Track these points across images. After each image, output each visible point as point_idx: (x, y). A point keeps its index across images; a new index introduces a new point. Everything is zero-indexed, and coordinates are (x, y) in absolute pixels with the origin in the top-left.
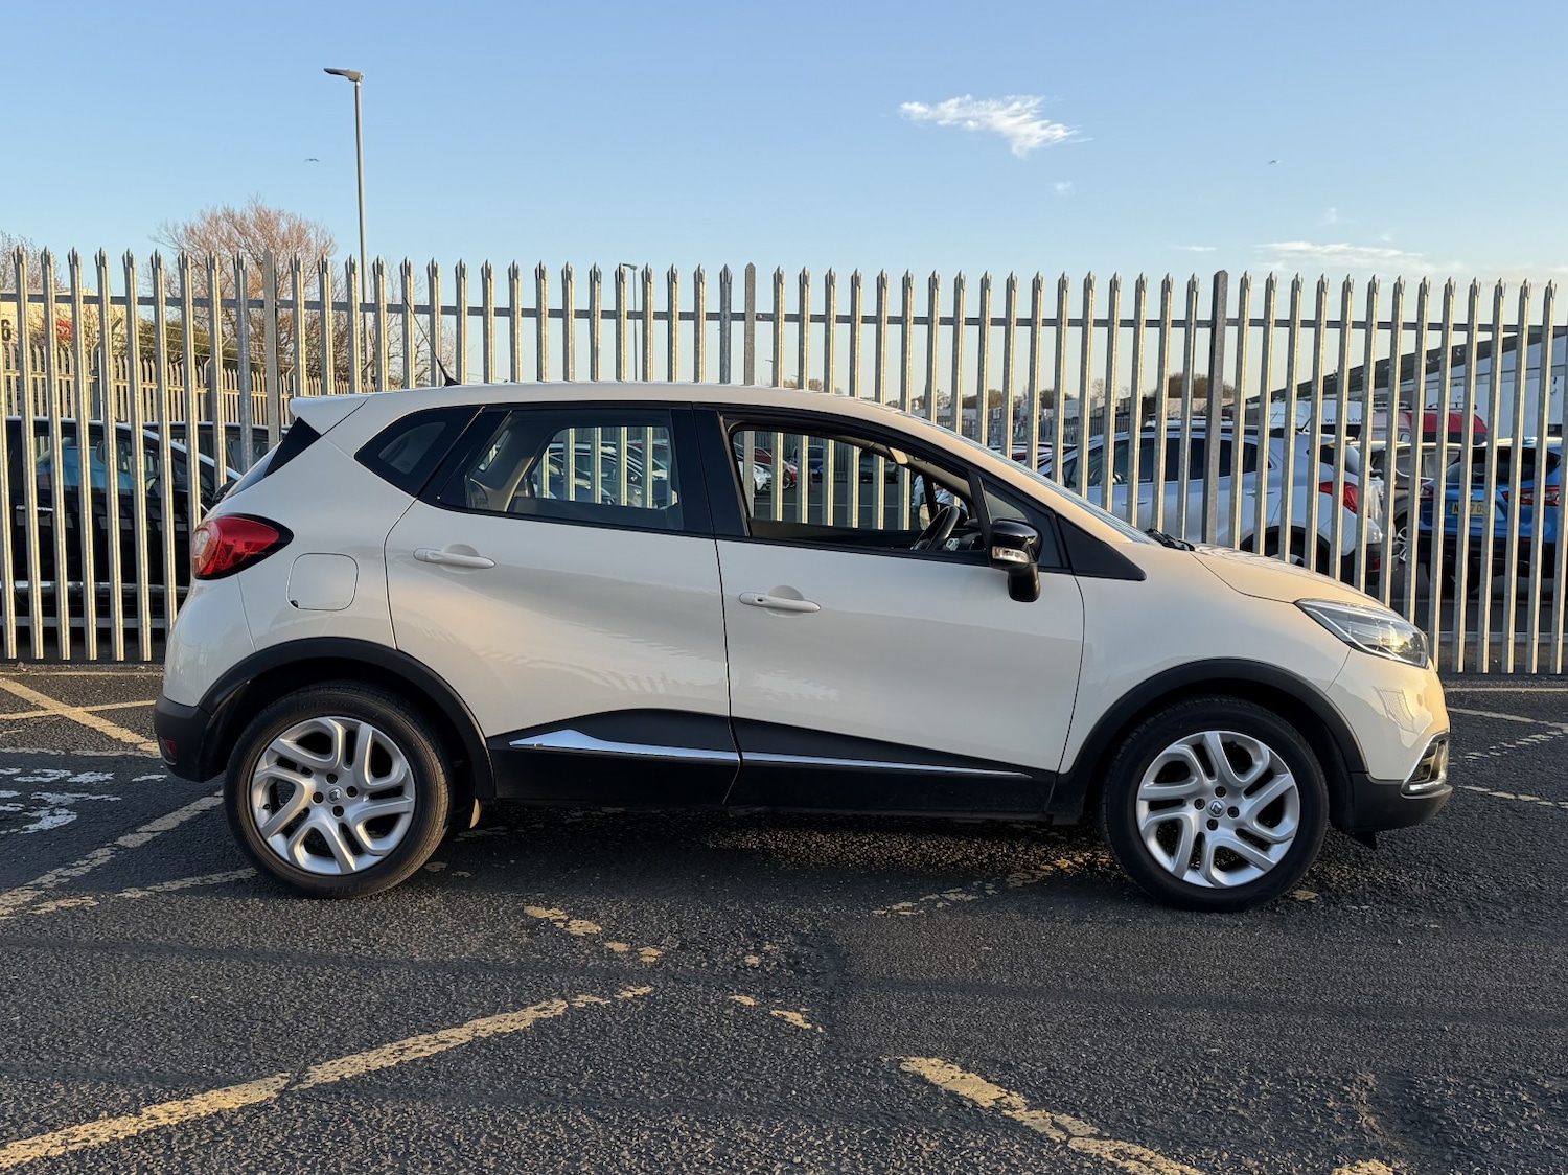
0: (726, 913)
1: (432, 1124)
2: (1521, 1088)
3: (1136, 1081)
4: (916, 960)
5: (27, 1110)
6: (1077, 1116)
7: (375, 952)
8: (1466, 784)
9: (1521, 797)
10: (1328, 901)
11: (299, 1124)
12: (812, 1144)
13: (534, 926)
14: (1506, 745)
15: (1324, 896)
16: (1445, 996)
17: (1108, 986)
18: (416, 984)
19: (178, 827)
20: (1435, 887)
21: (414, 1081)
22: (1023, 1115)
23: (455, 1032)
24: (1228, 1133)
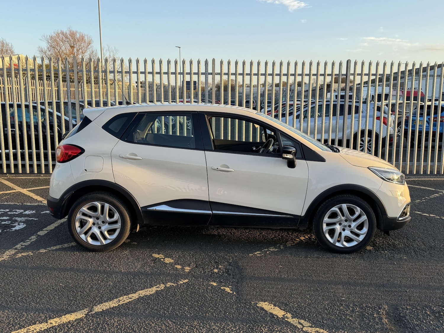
0: (208, 255)
1: (128, 325)
2: (427, 310)
3: (322, 309)
4: (261, 270)
5: (16, 321)
6: (305, 320)
7: (111, 269)
8: (415, 211)
9: (431, 215)
10: (376, 250)
11: (91, 325)
12: (233, 330)
13: (155, 260)
14: (427, 198)
15: (374, 248)
16: (407, 280)
17: (314, 278)
18: (122, 279)
19: (54, 229)
20: (406, 245)
21: (123, 311)
22: (290, 320)
23: (134, 295)
24: (347, 325)
